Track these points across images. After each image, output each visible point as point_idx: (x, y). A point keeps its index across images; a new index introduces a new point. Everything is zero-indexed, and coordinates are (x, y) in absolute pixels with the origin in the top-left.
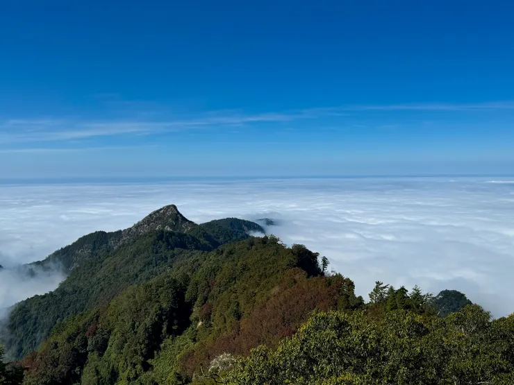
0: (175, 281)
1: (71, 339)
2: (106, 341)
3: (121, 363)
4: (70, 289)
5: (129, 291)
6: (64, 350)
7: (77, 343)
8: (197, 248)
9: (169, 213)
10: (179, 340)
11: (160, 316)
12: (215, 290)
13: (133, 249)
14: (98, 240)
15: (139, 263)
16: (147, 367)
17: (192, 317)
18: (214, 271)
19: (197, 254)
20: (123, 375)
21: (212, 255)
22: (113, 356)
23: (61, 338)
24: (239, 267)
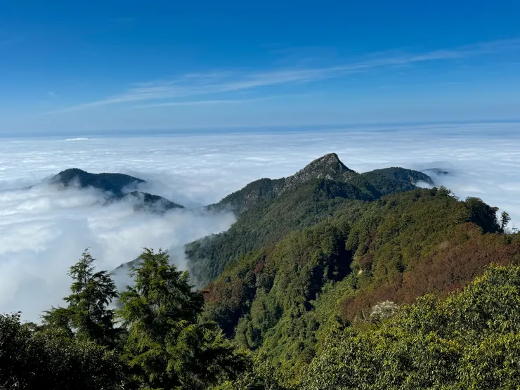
0: (335, 229)
1: (241, 275)
2: (272, 280)
3: (285, 301)
4: (240, 230)
5: (292, 235)
6: (236, 285)
7: (247, 278)
8: (358, 198)
9: (330, 162)
10: (340, 286)
11: (321, 261)
12: (377, 240)
13: (296, 196)
14: (264, 186)
15: (301, 210)
16: (309, 307)
17: (352, 266)
18: (376, 222)
19: (358, 204)
20: (287, 312)
21: (374, 205)
22: (278, 294)
23: (233, 274)
24: (403, 219)
